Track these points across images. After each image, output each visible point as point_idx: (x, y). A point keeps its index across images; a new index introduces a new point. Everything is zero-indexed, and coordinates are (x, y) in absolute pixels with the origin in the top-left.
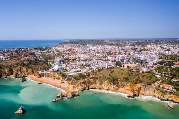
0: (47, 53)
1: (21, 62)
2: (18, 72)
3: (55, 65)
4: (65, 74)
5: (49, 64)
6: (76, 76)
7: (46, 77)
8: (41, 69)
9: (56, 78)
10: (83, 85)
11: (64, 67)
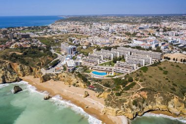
0: (46, 35)
1: (11, 53)
2: (6, 73)
3: (63, 55)
4: (87, 76)
5: (55, 54)
6: (109, 82)
7: (55, 80)
8: (43, 64)
9: (72, 83)
10: (134, 107)
11: (81, 61)
